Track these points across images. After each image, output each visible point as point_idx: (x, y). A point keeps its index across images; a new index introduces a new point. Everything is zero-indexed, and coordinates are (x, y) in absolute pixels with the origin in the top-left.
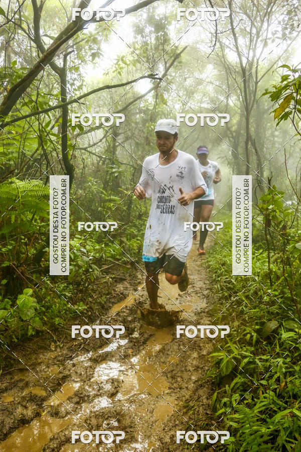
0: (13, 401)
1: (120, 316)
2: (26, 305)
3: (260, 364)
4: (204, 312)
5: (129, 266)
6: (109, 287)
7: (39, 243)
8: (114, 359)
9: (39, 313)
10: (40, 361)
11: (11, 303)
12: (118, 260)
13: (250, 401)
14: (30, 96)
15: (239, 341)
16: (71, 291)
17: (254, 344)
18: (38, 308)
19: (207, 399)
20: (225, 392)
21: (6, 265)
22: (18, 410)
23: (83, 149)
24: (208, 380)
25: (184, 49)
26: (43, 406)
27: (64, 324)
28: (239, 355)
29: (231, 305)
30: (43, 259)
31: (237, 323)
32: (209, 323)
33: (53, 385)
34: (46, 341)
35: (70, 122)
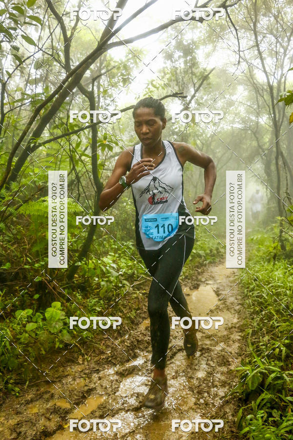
0: (37, 413)
2: (54, 317)
3: (288, 379)
4: (235, 327)
6: (140, 302)
8: (140, 373)
9: (69, 327)
10: (66, 374)
11: (42, 317)
13: (278, 418)
14: (60, 118)
15: (268, 356)
16: (101, 306)
17: (283, 359)
18: (68, 322)
19: (233, 416)
20: (252, 410)
21: (38, 280)
22: (41, 422)
24: (235, 396)
25: (212, 70)
26: (67, 418)
27: (92, 338)
28: (266, 369)
29: (262, 320)
30: (76, 276)
31: (266, 338)
32: (239, 338)
33: (77, 398)
34: (74, 354)
35: (99, 142)
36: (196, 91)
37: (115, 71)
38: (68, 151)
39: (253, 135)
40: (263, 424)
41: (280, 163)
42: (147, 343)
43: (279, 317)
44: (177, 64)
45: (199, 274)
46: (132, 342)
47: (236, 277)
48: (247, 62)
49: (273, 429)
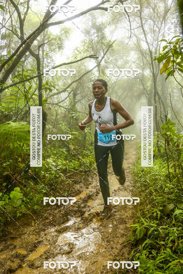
0: (5, 258)
1: (76, 204)
2: (16, 197)
3: (161, 231)
5: (84, 174)
6: (71, 186)
8: (71, 231)
9: (25, 203)
10: (24, 232)
11: (8, 197)
12: (77, 170)
13: (155, 255)
14: (18, 71)
15: (150, 217)
16: (46, 189)
17: (158, 219)
18: (25, 200)
19: (128, 254)
20: (139, 250)
21: (6, 174)
22: (8, 263)
23: (55, 104)
24: (129, 243)
25: (114, 42)
26: (24, 260)
27: (40, 209)
28: (148, 225)
29: (146, 195)
30: (30, 171)
31: (149, 206)
32: (132, 207)
33: (31, 247)
34: (29, 220)
35: (43, 86)
36: (104, 54)
37: (53, 41)
38: (23, 92)
39: (140, 82)
40: (146, 259)
41: (157, 99)
42: (75, 212)
43: (156, 194)
44: (93, 37)
46: (66, 211)
47: (130, 170)
48: (136, 37)
49: (152, 261)
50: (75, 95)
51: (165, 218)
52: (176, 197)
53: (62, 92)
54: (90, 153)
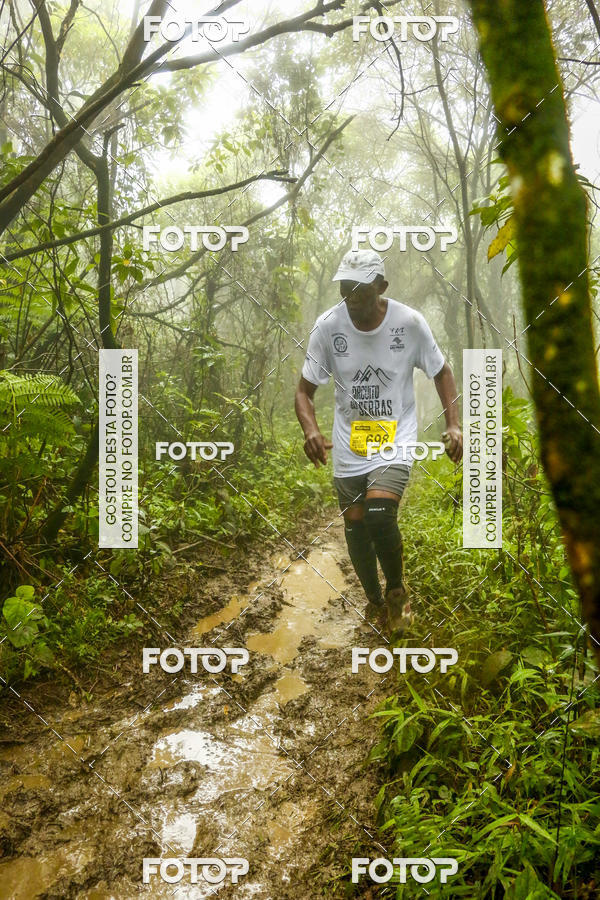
2: (20, 616)
3: (469, 732)
5: (233, 546)
6: (192, 585)
7: (56, 500)
8: (192, 725)
9: (49, 635)
12: (211, 533)
13: (447, 801)
14: (36, 211)
16: (113, 594)
18: (47, 625)
19: (368, 800)
20: (403, 787)
23: (147, 315)
24: (372, 765)
25: (348, 122)
27: (96, 656)
28: (431, 714)
30: (62, 531)
34: (60, 689)
35: (115, 262)
36: (314, 162)
37: (149, 109)
38: (51, 278)
40: (422, 812)
43: (459, 617)
44: (277, 104)
45: (308, 529)
48: (419, 109)
49: (438, 818)
50: (212, 289)
51: (484, 693)
52: (522, 627)
53: (169, 277)
54: (253, 478)
